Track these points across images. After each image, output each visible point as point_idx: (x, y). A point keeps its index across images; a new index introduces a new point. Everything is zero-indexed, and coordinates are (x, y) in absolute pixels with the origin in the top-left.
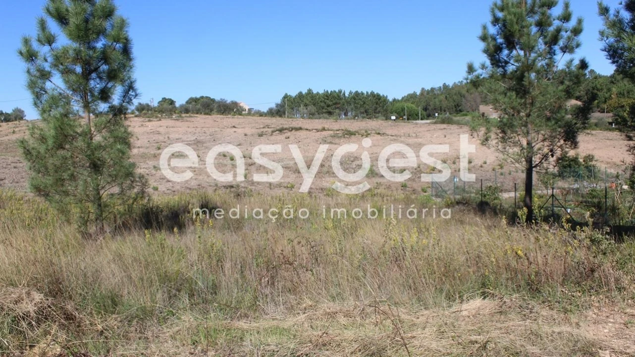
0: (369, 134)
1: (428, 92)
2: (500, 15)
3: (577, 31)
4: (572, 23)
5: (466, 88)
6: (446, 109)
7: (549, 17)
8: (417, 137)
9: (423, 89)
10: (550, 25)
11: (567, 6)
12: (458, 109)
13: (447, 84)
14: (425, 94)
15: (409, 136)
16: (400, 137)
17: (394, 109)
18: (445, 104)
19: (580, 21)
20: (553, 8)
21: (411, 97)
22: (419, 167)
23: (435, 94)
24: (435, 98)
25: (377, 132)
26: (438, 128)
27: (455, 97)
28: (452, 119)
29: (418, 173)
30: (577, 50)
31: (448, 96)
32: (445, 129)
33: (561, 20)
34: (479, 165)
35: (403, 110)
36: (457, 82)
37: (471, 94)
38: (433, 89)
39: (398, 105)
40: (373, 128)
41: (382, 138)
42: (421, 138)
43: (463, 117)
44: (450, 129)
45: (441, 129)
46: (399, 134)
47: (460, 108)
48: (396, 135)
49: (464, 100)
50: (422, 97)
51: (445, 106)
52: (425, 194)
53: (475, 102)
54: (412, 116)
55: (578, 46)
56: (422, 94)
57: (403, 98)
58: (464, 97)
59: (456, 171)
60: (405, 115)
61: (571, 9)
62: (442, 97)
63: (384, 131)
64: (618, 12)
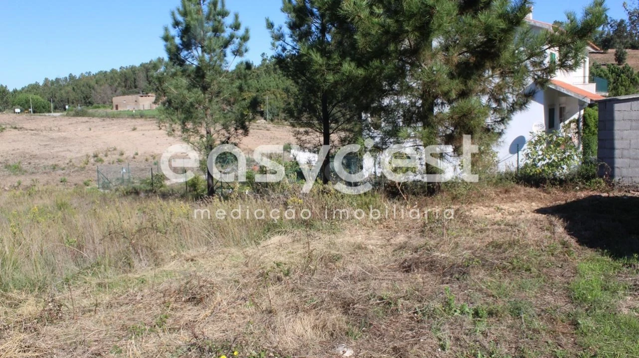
0: (4, 129)
1: (52, 83)
2: (180, 18)
3: (245, 38)
4: (241, 32)
5: (95, 80)
6: (75, 101)
7: (222, 25)
8: (59, 130)
9: (46, 79)
10: (223, 31)
11: (237, 17)
12: (88, 101)
13: (74, 75)
14: (49, 85)
15: (51, 130)
16: (42, 131)
17: (16, 101)
18: (72, 96)
19: (247, 31)
20: (226, 18)
21: (34, 88)
22: (71, 162)
23: (61, 85)
24: (60, 90)
25: (14, 126)
26: (81, 121)
27: (83, 89)
28: (87, 112)
29: (71, 168)
30: (245, 54)
31: (75, 87)
32: (87, 121)
33: (232, 28)
34: (132, 156)
35: (27, 102)
36: (84, 73)
37: (101, 86)
38: (57, 80)
39: (20, 96)
40: (7, 122)
41: (20, 132)
42: (64, 132)
43: (96, 110)
44: (94, 122)
45: (84, 122)
46: (39, 128)
47: (89, 100)
48: (36, 130)
49: (93, 91)
50: (45, 88)
51: (73, 98)
52: (88, 187)
53: (106, 93)
54: (39, 109)
55: (246, 51)
56: (45, 85)
57: (23, 89)
58: (93, 89)
59: (109, 163)
60: (30, 107)
61: (240, 20)
62: (69, 89)
63: (21, 125)
64: (281, 28)
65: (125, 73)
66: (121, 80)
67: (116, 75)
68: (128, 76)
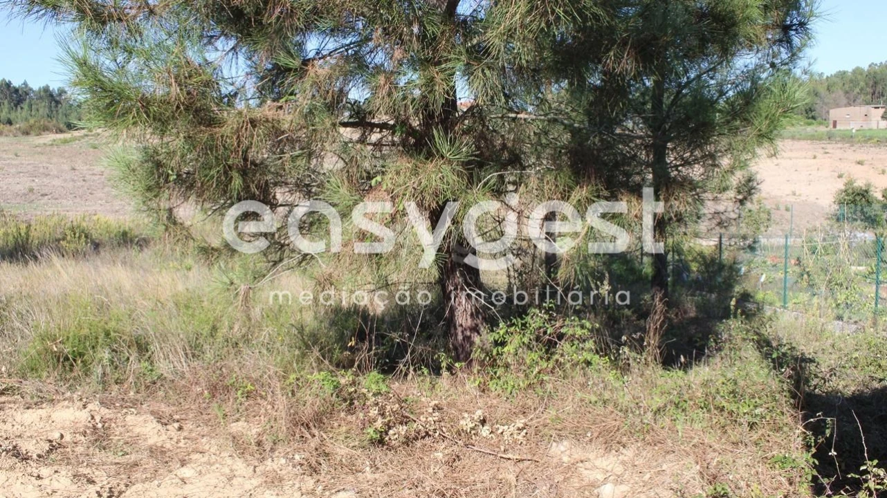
5: (827, 84)
37: (833, 93)
65: (875, 73)
66: (867, 84)
67: (859, 77)
68: (878, 77)
